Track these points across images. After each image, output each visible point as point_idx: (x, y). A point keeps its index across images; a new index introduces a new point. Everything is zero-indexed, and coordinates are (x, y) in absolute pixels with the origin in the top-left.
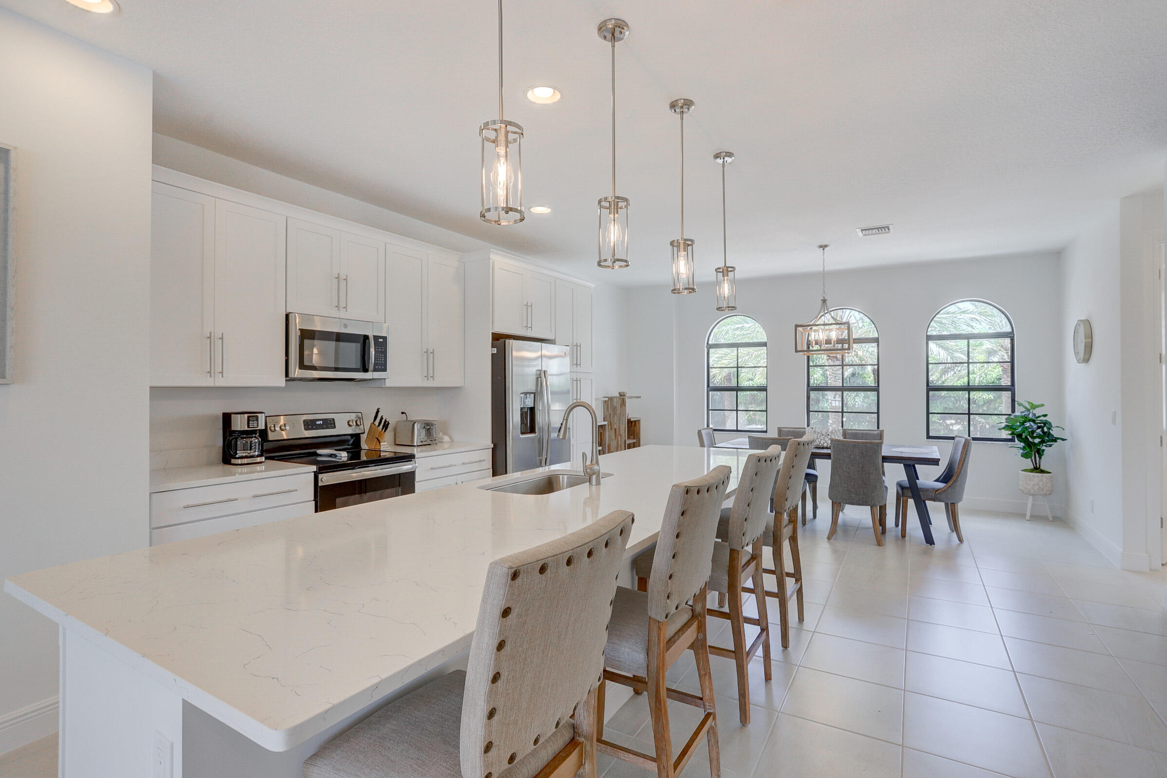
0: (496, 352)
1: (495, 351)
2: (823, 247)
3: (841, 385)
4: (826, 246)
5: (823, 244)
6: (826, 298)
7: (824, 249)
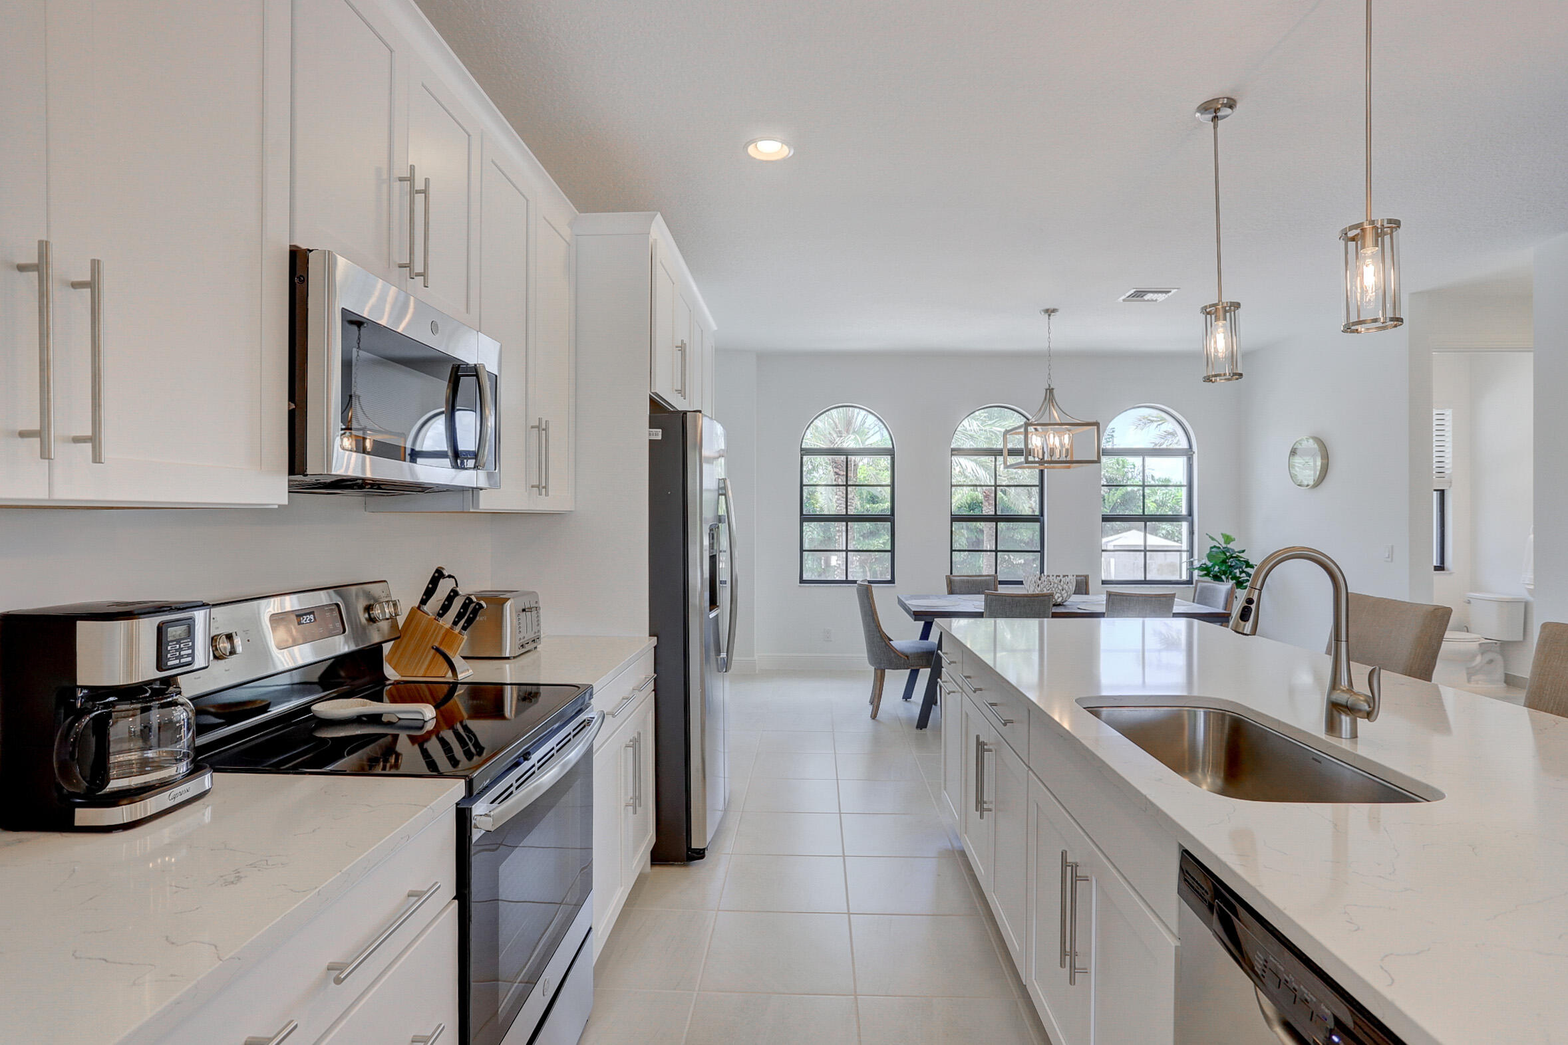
0: (659, 438)
1: (658, 434)
2: (1049, 312)
3: (993, 513)
4: (1054, 311)
5: (1051, 307)
6: (1052, 386)
7: (1049, 315)
